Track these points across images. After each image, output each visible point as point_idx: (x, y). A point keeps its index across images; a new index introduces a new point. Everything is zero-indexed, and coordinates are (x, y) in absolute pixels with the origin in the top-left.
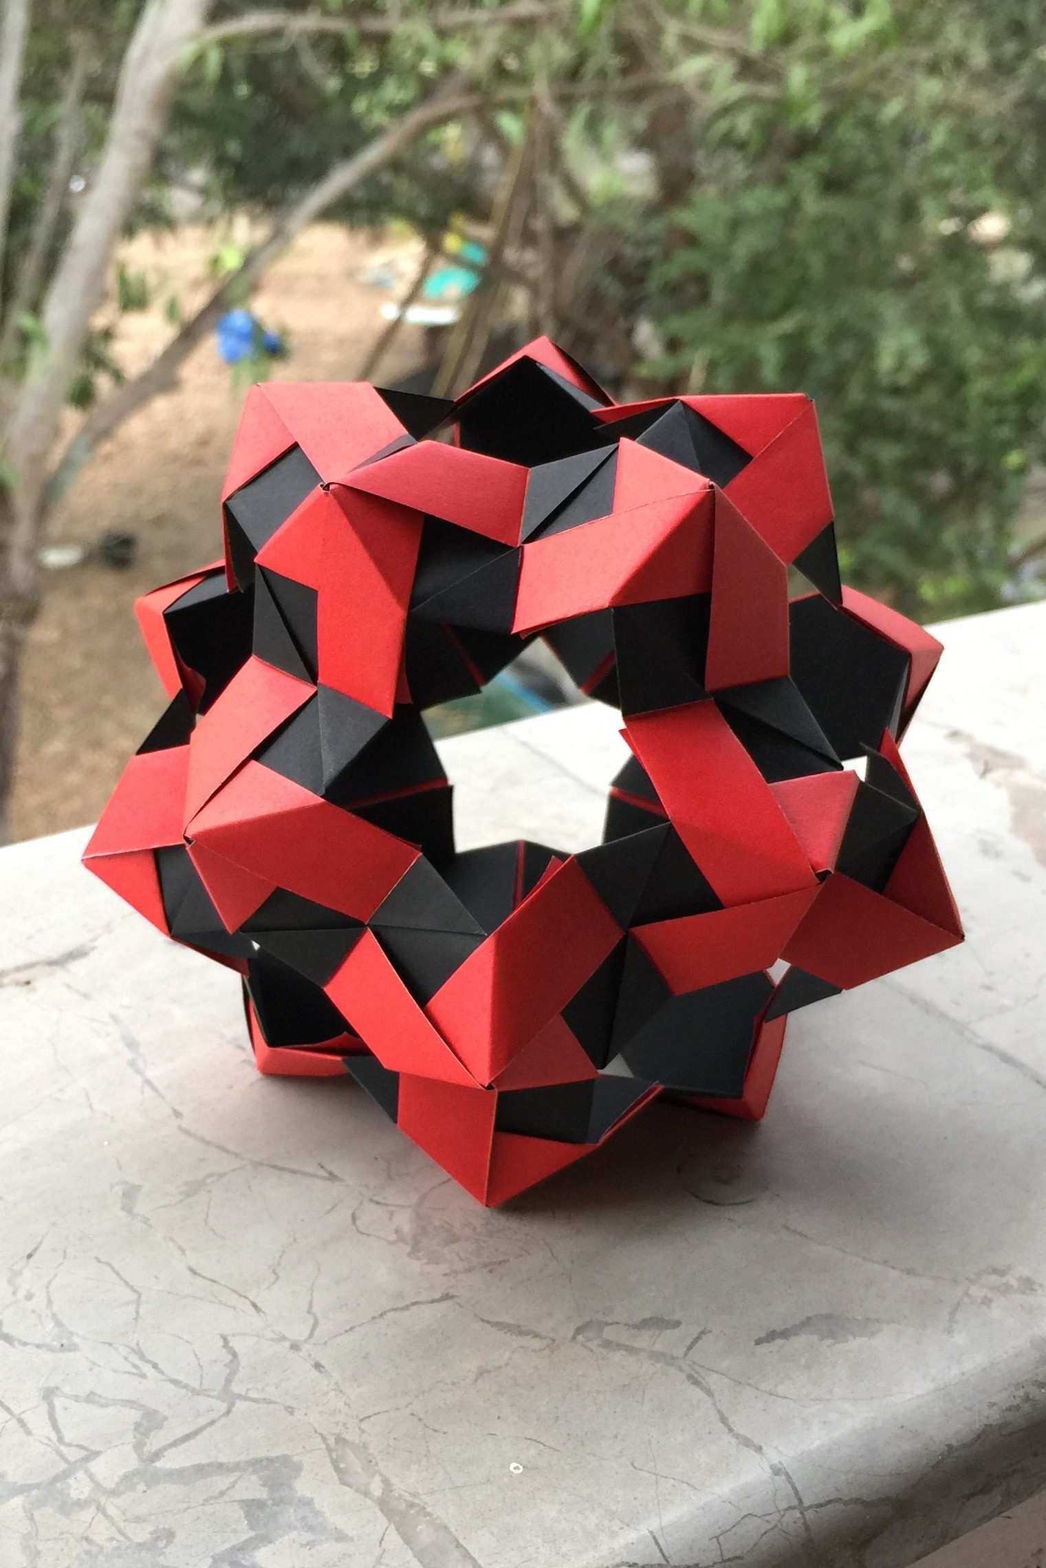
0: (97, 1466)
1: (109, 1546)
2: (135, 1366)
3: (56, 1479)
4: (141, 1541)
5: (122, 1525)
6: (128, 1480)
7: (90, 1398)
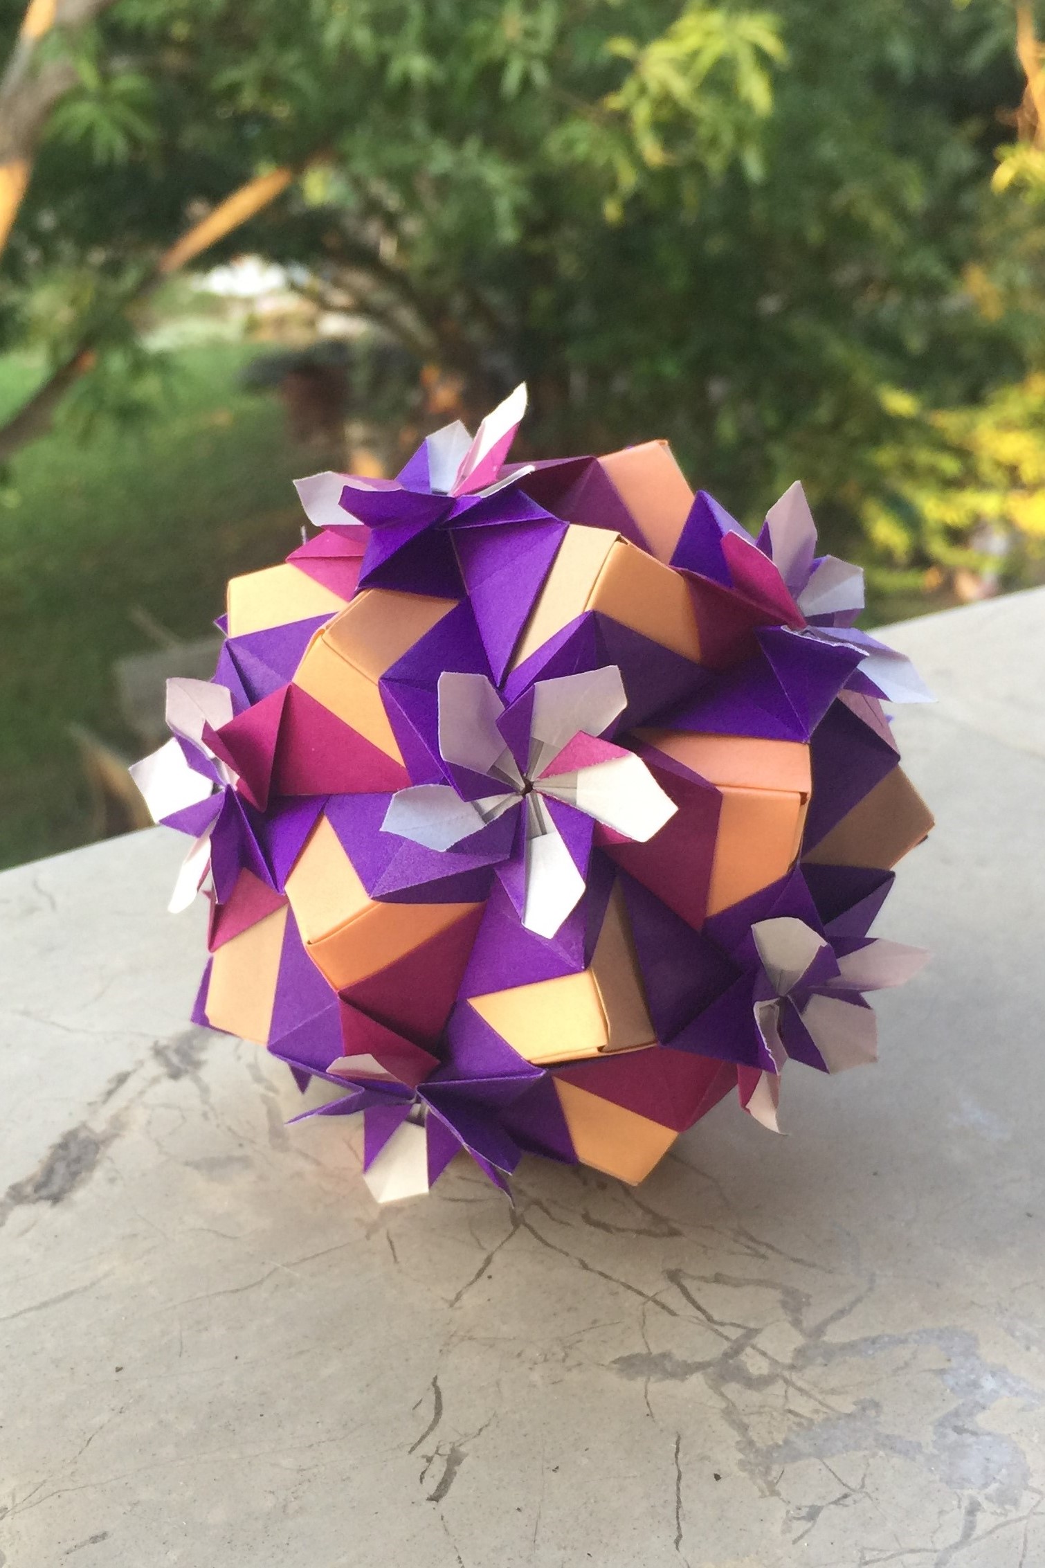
0: (761, 1341)
1: (818, 1418)
2: (748, 1247)
3: (726, 1355)
4: (849, 1412)
5: (820, 1397)
6: (800, 1352)
7: (718, 1279)
